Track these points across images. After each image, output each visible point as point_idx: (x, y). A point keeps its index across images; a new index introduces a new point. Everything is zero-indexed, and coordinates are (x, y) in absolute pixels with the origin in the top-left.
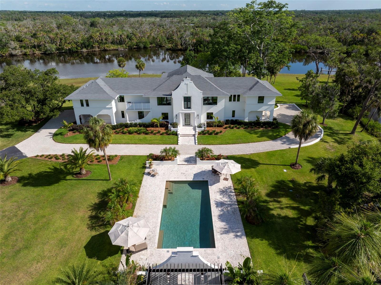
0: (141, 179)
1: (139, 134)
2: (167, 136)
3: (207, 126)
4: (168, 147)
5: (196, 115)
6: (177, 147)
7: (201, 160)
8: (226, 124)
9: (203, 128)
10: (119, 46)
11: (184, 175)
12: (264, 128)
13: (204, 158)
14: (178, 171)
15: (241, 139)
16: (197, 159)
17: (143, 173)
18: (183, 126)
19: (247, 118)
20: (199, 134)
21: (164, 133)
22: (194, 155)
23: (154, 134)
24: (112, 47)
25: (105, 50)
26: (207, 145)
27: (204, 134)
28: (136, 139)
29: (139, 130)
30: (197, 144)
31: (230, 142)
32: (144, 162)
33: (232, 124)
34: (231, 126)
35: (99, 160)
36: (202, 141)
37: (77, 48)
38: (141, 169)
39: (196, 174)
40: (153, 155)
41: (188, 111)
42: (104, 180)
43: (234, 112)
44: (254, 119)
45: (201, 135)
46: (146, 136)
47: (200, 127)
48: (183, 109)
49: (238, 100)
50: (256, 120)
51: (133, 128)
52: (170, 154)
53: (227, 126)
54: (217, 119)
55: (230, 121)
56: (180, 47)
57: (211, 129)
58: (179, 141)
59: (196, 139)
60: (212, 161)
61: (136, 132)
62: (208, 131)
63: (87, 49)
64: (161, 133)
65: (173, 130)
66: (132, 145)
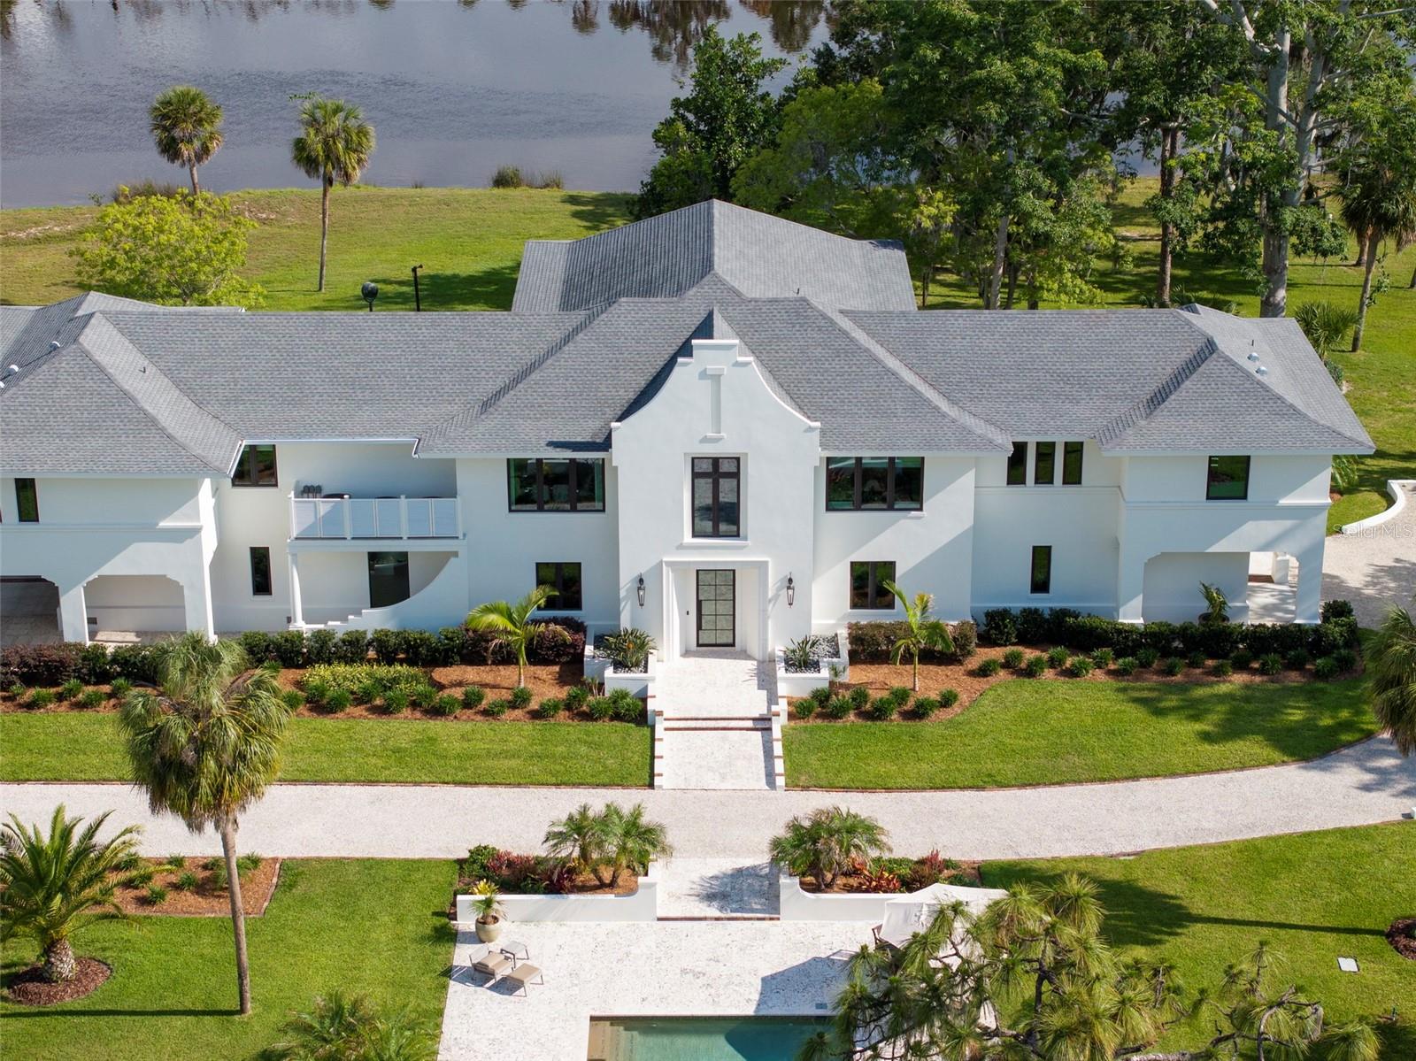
0: (432, 1005)
1: (385, 711)
2: (577, 729)
3: (854, 658)
4: (597, 801)
5: (773, 579)
6: (652, 806)
7: (807, 887)
8: (986, 640)
9: (825, 673)
11: (701, 981)
12: (1254, 672)
13: (829, 876)
14: (659, 960)
15: (1081, 750)
16: (784, 880)
17: (440, 969)
18: (687, 653)
19: (1137, 603)
20: (800, 711)
21: (556, 707)
22: (760, 858)
23: (486, 713)
26: (846, 789)
27: (835, 714)
28: (370, 750)
29: (386, 685)
30: (780, 781)
31: (1009, 769)
32: (440, 902)
33: (1024, 640)
34: (1018, 657)
35: (145, 892)
36: (813, 759)
38: (428, 948)
39: (773, 977)
40: (496, 856)
41: (718, 553)
42: (204, 1013)
43: (1042, 557)
44: (1184, 608)
45: (812, 722)
46: (436, 726)
47: (801, 661)
48: (688, 538)
49: (1073, 476)
50: (1205, 617)
51: (341, 669)
52: (611, 848)
53: (997, 653)
54: (924, 609)
55: (1014, 620)
57: (879, 679)
58: (659, 766)
59: (778, 749)
60: (881, 895)
61: (362, 699)
62: (860, 695)
64: (534, 705)
65: (618, 687)
66: (348, 790)
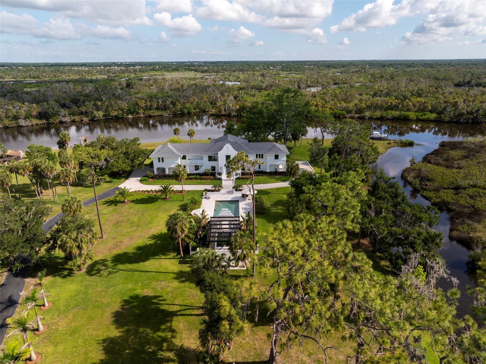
0: (201, 200)
2: (215, 181)
10: (164, 112)
11: (226, 198)
12: (279, 175)
13: (238, 190)
14: (222, 197)
16: (234, 191)
18: (225, 174)
19: (268, 169)
21: (213, 179)
23: (206, 179)
24: (157, 113)
25: (150, 117)
27: (239, 179)
29: (196, 177)
30: (234, 183)
32: (201, 193)
33: (258, 173)
34: (257, 175)
36: (237, 183)
37: (123, 115)
38: (201, 196)
39: (233, 198)
42: (180, 201)
43: (260, 166)
45: (237, 180)
46: (201, 180)
47: (237, 175)
48: (225, 163)
49: (262, 158)
50: (275, 171)
51: (192, 176)
56: (223, 113)
58: (222, 183)
61: (194, 179)
62: (242, 177)
63: (133, 115)
64: (211, 179)
65: (219, 177)
